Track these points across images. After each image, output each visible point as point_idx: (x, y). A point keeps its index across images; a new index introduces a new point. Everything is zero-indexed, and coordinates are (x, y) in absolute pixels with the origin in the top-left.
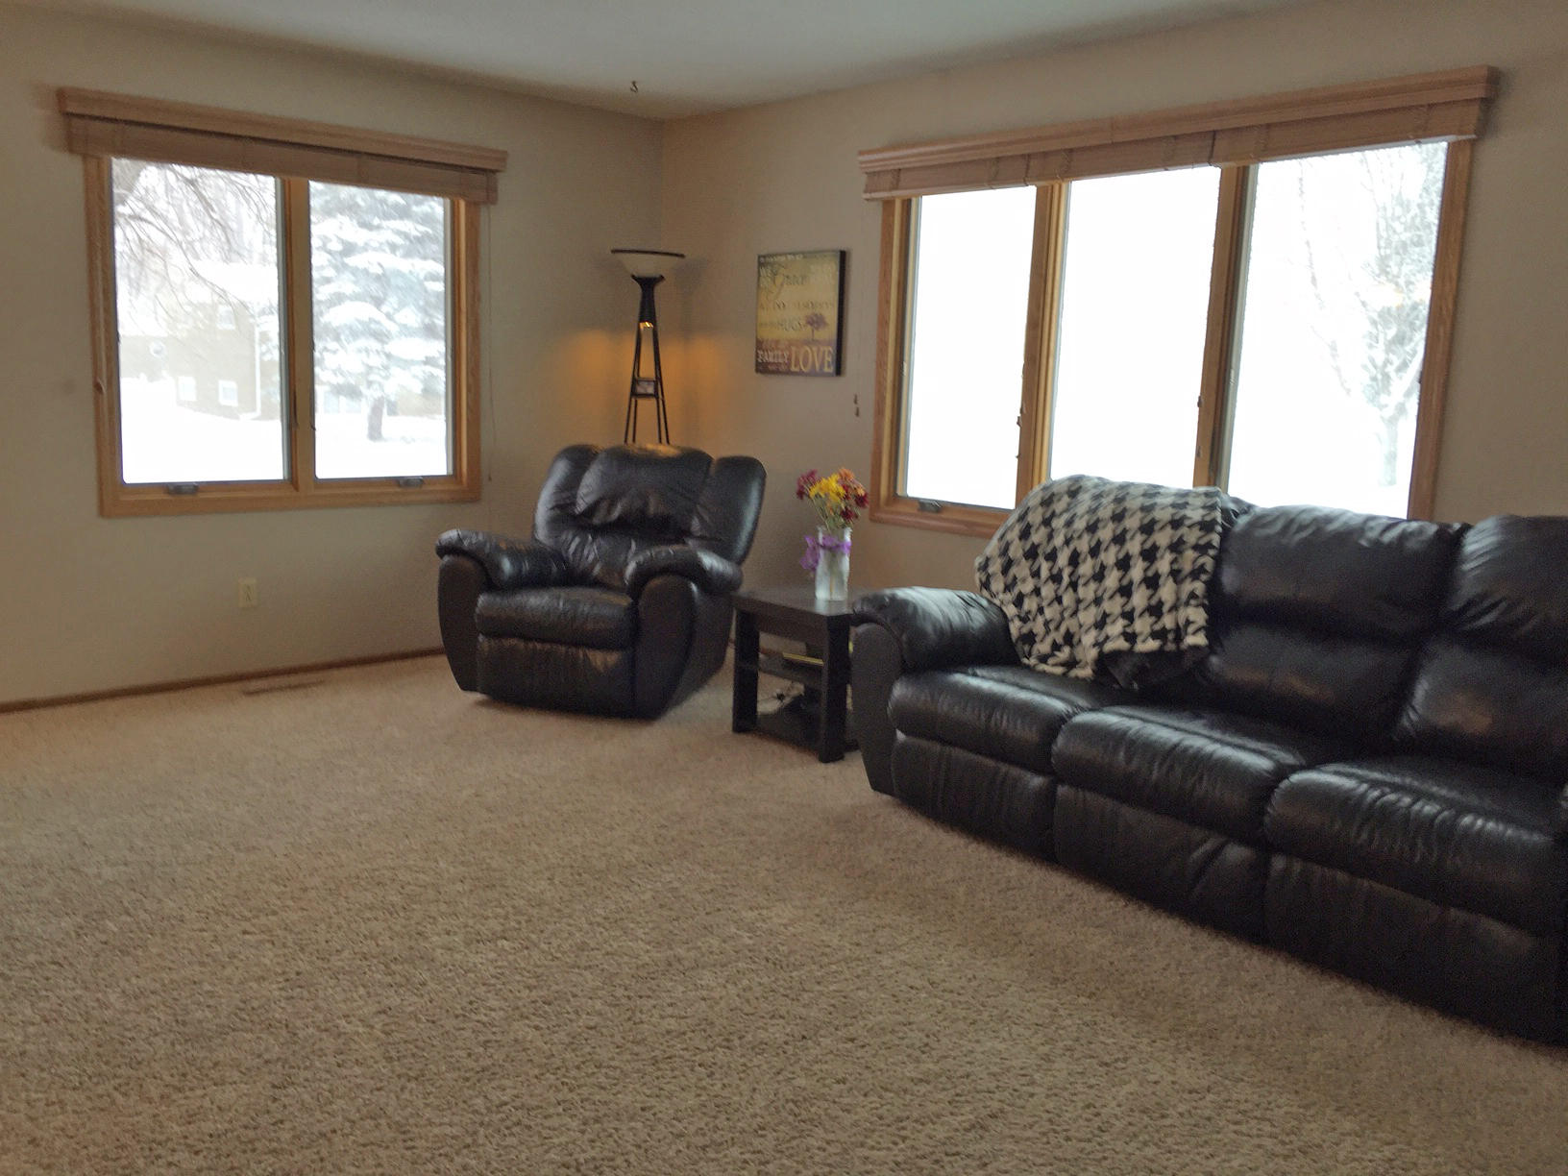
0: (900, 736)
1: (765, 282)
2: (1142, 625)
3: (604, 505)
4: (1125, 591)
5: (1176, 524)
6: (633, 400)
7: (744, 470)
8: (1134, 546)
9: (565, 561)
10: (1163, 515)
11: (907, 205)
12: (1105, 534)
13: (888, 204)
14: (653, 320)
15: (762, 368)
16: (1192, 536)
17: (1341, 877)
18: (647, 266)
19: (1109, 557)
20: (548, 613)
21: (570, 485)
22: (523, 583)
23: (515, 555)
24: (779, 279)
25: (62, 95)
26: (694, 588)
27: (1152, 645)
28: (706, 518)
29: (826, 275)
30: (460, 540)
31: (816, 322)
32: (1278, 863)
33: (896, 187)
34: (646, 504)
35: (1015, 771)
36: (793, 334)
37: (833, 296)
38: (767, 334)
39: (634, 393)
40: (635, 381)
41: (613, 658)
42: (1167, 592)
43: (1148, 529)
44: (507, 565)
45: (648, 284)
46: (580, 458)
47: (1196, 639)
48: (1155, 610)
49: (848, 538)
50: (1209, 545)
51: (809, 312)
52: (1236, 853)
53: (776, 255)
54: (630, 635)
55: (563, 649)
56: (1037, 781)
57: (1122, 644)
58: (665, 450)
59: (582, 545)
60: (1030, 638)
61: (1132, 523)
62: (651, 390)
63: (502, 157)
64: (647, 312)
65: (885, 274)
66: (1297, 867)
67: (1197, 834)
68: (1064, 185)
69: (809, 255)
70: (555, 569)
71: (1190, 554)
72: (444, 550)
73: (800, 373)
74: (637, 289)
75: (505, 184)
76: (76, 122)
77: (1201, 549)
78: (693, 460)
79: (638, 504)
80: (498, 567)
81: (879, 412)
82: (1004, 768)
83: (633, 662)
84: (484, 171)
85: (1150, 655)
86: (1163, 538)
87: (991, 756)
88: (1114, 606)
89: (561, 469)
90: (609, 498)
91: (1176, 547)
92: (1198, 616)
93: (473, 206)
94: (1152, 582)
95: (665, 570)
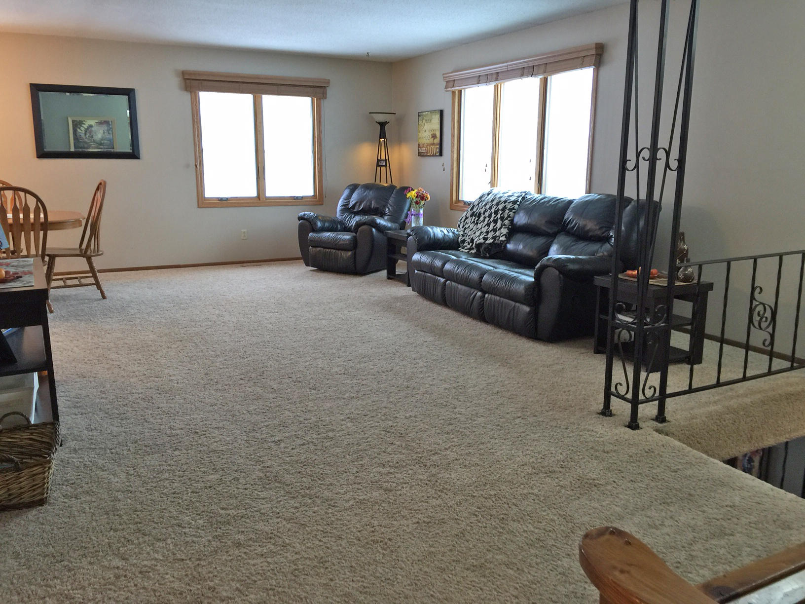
0: (416, 271)
1: (420, 122)
2: (490, 235)
3: (358, 204)
4: (488, 225)
5: (505, 202)
6: (379, 168)
7: (406, 189)
8: (493, 210)
9: (344, 224)
10: (503, 199)
11: (460, 92)
12: (488, 207)
13: (453, 92)
14: (385, 138)
15: (420, 154)
16: (509, 206)
17: (498, 298)
18: (381, 118)
19: (487, 214)
20: (328, 239)
21: (349, 197)
22: (323, 230)
23: (323, 221)
24: (424, 121)
25: (184, 73)
26: (374, 230)
27: (491, 241)
28: (390, 208)
29: (436, 119)
30: (304, 215)
31: (434, 136)
32: (487, 295)
33: (453, 87)
34: (371, 204)
35: (439, 278)
36: (428, 142)
37: (438, 127)
38: (422, 142)
39: (378, 165)
40: (378, 161)
41: (350, 253)
42: (499, 225)
43: (498, 204)
44: (319, 224)
45: (383, 125)
46: (353, 188)
47: (503, 238)
48: (495, 230)
49: (421, 212)
50: (513, 209)
51: (432, 133)
52: (479, 294)
53: (422, 112)
54: (354, 245)
55: (334, 251)
56: (442, 280)
57: (482, 241)
58: (386, 185)
59: (351, 218)
60: (464, 241)
61: (495, 202)
62: (384, 164)
63: (328, 82)
64: (383, 135)
65: (453, 118)
66: (490, 296)
67: (472, 290)
68: (502, 85)
69: (433, 112)
70: (339, 227)
71: (507, 211)
72: (300, 218)
73: (430, 156)
74: (379, 127)
75: (330, 92)
76: (188, 81)
77: (510, 210)
78: (392, 188)
79: (368, 204)
80: (315, 224)
81: (452, 169)
82: (437, 277)
83: (355, 254)
84: (321, 87)
85: (490, 244)
86: (501, 207)
87: (434, 275)
88: (484, 230)
89: (346, 192)
90: (360, 202)
91: (504, 209)
92: (504, 231)
93: (319, 100)
94: (495, 221)
95: (364, 224)
